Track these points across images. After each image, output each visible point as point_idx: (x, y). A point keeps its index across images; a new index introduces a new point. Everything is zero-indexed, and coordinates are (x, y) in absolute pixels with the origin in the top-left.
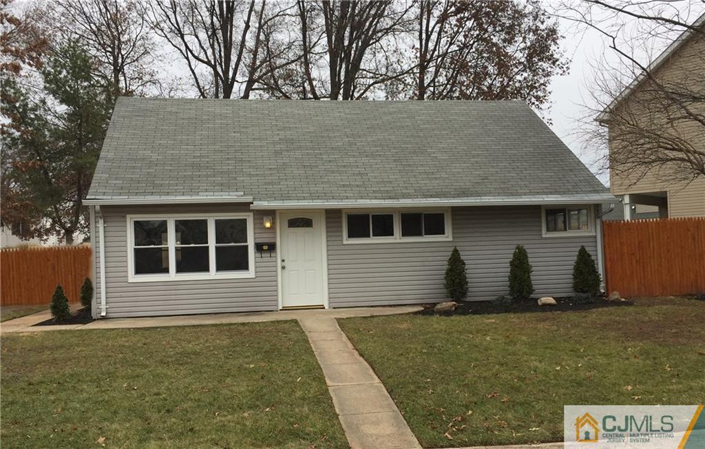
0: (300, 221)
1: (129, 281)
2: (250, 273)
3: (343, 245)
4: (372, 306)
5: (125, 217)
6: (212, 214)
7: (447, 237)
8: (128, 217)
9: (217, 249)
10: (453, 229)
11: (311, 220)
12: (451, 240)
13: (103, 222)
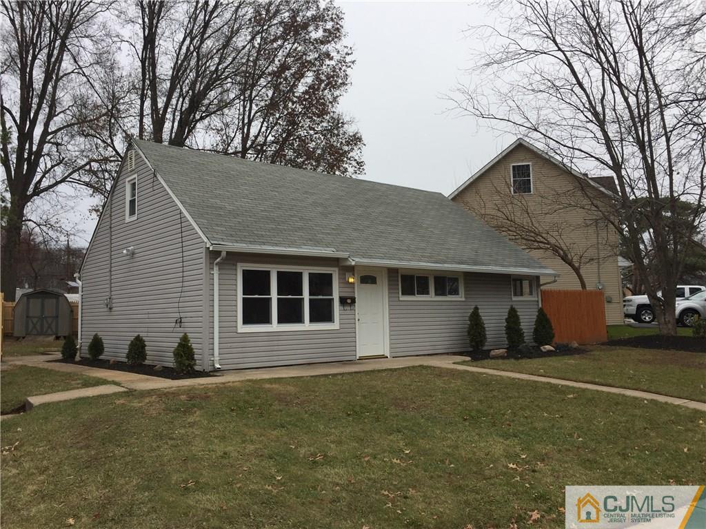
0: (368, 279)
1: (239, 332)
2: (335, 326)
3: (399, 301)
4: (417, 356)
5: (236, 265)
6: (307, 267)
7: (461, 297)
8: (239, 265)
9: (311, 300)
10: (465, 291)
11: (375, 278)
12: (463, 299)
13: (218, 268)
